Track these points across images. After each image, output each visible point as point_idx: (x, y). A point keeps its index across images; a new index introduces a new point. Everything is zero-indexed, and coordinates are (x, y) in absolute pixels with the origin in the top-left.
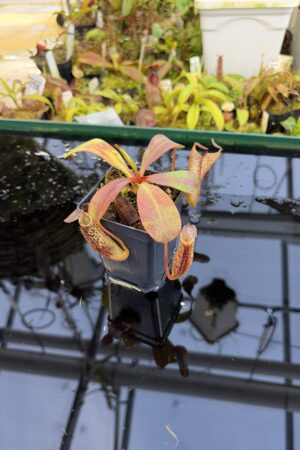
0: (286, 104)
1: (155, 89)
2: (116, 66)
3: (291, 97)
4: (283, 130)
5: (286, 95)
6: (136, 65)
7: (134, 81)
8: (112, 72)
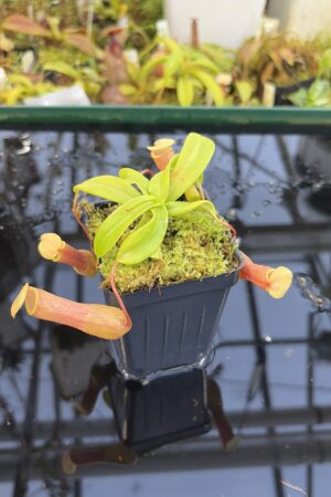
0: (290, 75)
1: (119, 62)
2: (56, 33)
3: (297, 65)
4: (289, 103)
5: (291, 62)
6: (83, 33)
7: (84, 54)
8: (50, 42)
